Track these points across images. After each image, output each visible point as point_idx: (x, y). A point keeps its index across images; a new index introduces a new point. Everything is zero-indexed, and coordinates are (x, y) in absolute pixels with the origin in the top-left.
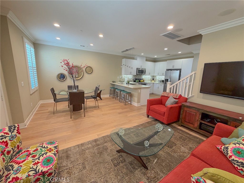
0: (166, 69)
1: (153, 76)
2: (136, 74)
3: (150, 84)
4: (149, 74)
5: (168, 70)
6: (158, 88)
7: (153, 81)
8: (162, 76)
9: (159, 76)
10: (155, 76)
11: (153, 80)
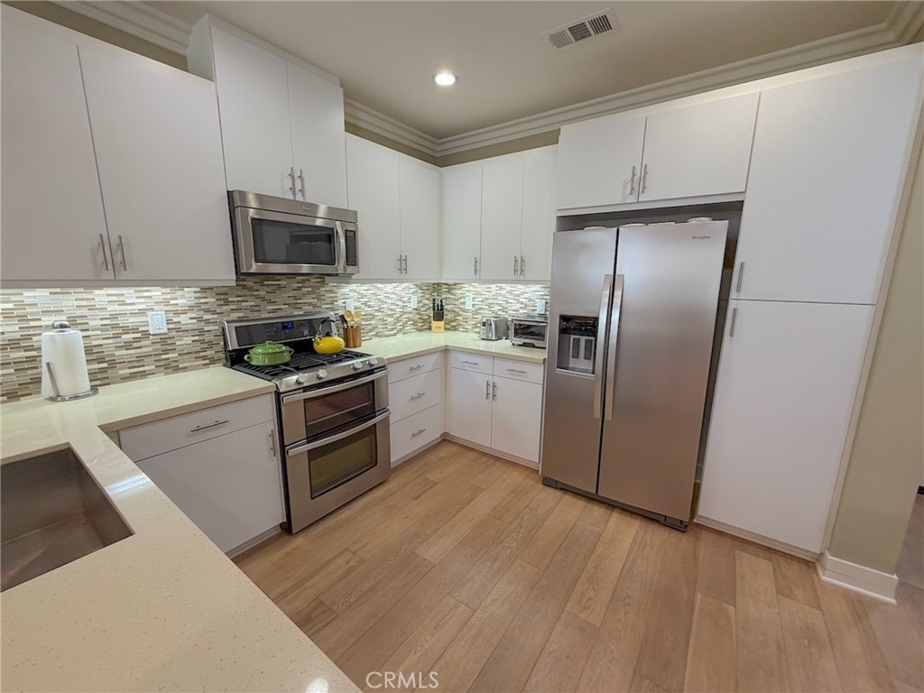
0: (559, 218)
1: (437, 287)
2: (229, 277)
3: (413, 363)
4: (403, 267)
5: (574, 223)
6: (492, 392)
7: (441, 324)
8: (508, 287)
9: (480, 288)
10: (451, 288)
11: (439, 314)
